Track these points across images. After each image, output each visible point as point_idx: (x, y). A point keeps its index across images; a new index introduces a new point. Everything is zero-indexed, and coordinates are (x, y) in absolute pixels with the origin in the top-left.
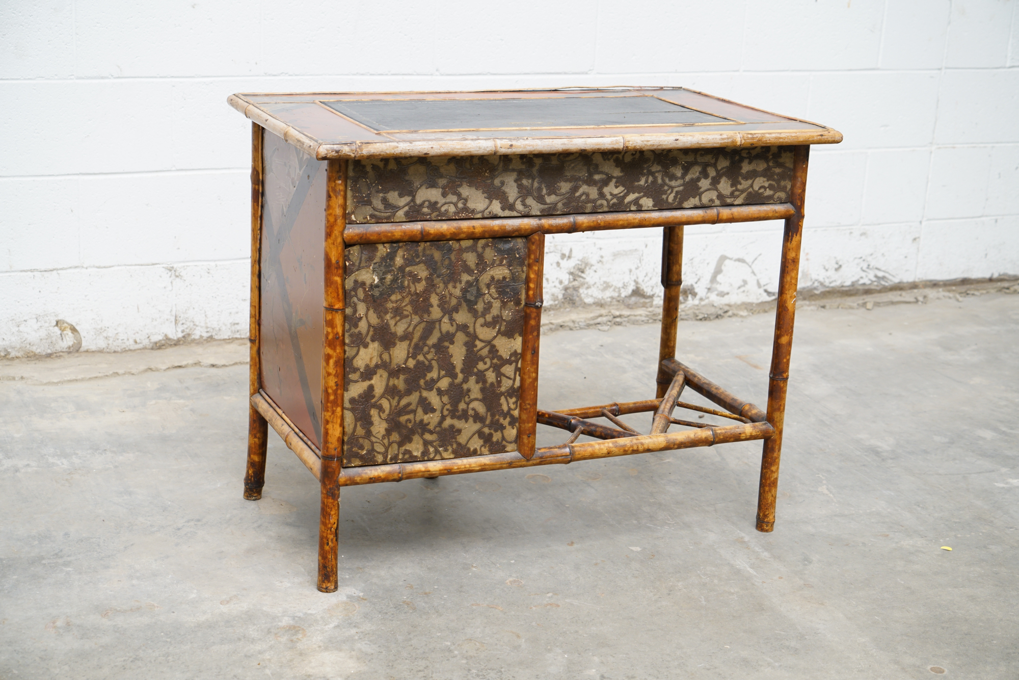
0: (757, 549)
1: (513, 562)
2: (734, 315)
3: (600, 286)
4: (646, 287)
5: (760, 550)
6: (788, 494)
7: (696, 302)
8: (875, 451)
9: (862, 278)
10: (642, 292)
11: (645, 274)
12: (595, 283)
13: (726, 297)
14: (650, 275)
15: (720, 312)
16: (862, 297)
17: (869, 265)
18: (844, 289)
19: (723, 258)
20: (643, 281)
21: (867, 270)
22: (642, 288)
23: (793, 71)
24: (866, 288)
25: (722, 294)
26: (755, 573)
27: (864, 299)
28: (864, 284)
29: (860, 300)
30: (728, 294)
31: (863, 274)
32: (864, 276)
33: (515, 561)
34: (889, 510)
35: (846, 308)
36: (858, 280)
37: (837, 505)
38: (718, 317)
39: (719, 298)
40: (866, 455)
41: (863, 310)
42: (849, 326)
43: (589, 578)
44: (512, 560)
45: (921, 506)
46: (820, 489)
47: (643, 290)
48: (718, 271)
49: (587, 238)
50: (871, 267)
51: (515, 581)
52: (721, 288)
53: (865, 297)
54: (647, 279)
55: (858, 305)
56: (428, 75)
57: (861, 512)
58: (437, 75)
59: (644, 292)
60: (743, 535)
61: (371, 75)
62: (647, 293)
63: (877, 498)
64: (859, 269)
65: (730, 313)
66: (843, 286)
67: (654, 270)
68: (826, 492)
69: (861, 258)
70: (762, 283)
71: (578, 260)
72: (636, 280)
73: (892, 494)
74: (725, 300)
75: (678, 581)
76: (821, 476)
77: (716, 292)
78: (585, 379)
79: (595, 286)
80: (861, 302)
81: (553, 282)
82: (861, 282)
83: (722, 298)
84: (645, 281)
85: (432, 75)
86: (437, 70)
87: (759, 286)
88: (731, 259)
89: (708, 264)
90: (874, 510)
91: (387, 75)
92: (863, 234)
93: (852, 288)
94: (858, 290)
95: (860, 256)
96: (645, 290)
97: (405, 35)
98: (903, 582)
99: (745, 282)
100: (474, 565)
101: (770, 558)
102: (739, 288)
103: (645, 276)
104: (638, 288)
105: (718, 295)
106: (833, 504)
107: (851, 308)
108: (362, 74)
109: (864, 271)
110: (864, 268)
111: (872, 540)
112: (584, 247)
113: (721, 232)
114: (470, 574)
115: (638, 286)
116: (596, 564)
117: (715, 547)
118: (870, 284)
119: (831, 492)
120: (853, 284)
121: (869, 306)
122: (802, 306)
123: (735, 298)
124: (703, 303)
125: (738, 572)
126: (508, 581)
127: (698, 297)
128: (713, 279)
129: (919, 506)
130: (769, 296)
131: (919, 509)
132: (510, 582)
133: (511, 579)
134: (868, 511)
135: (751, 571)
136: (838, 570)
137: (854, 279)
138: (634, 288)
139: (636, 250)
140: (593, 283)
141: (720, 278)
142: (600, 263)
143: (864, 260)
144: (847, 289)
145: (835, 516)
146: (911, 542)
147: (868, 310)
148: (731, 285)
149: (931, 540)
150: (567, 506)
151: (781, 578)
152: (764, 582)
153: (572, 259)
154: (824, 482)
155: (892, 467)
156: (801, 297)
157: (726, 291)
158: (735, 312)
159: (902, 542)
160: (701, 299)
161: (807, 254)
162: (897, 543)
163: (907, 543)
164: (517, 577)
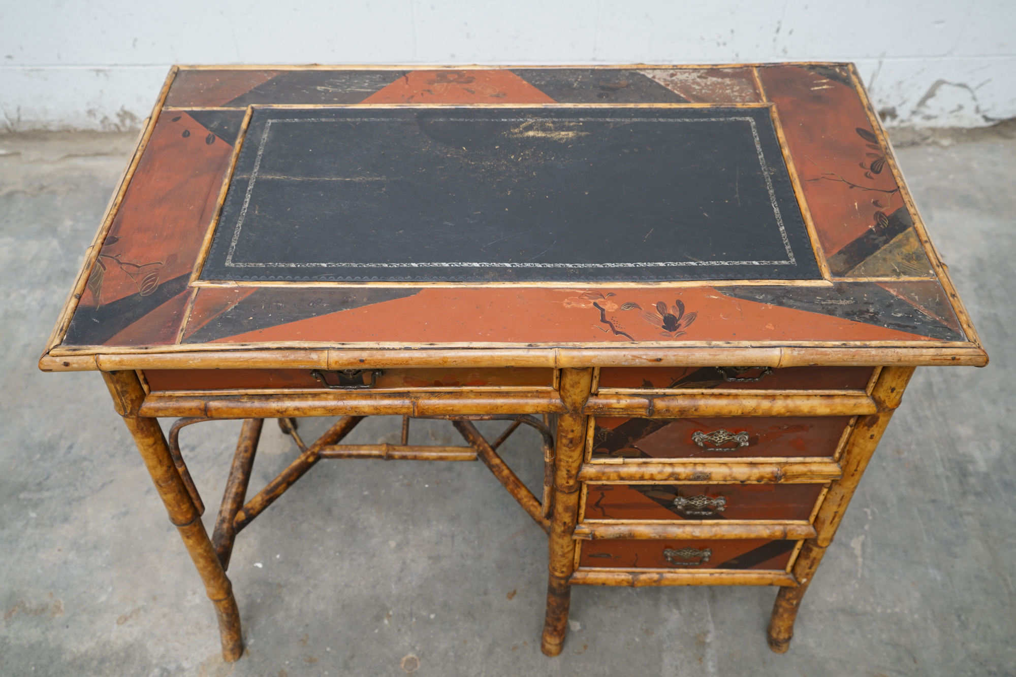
2: (935, 143)
7: (895, 123)
15: (918, 139)
19: (940, 83)
25: (929, 118)
38: (913, 144)
48: (930, 94)
52: (927, 112)
65: (930, 141)
70: (982, 108)
74: (931, 123)
87: (977, 110)
88: (949, 83)
99: (961, 107)
102: (952, 112)
123: (944, 122)
124: (903, 125)
127: (898, 119)
128: (922, 102)
141: (930, 102)
158: (937, 139)
160: (902, 121)
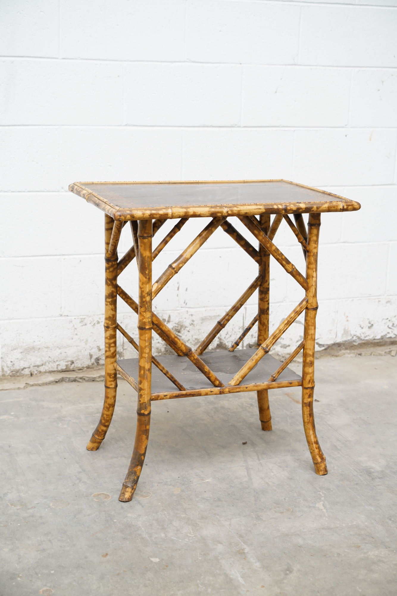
0: (252, 560)
1: (52, 572)
3: (192, 342)
4: (227, 342)
5: (254, 561)
6: (291, 509)
8: (368, 472)
9: (388, 333)
10: (224, 346)
11: (226, 333)
12: (189, 340)
13: (288, 348)
14: (230, 334)
16: (389, 347)
17: (393, 324)
18: (376, 341)
20: (225, 338)
21: (392, 327)
22: (224, 343)
23: (331, 186)
24: (392, 340)
26: (243, 583)
27: (390, 349)
28: (391, 337)
29: (387, 349)
30: (289, 346)
31: (390, 331)
32: (390, 332)
33: (55, 571)
34: (366, 523)
35: (376, 355)
36: (386, 335)
37: (327, 519)
39: (282, 349)
40: (361, 475)
41: (389, 356)
42: (376, 369)
43: (108, 587)
44: (52, 570)
45: (392, 519)
46: (317, 505)
47: (225, 344)
49: (182, 307)
50: (395, 325)
51: (47, 590)
53: (391, 346)
54: (227, 336)
55: (385, 352)
56: (56, 191)
57: (344, 525)
58: (62, 192)
59: (226, 346)
60: (245, 546)
61: (12, 192)
62: (228, 346)
63: (360, 513)
64: (386, 327)
66: (374, 339)
67: (233, 329)
68: (321, 507)
69: (388, 319)
71: (175, 323)
72: (220, 337)
73: (373, 509)
75: (179, 590)
76: (321, 493)
77: (280, 345)
78: (168, 413)
79: (189, 342)
80: (387, 350)
81: (157, 339)
82: (388, 336)
83: (284, 349)
84: (226, 338)
85: (58, 191)
86: (62, 188)
89: (273, 325)
90: (355, 523)
91: (24, 192)
92: (388, 302)
93: (381, 341)
94: (386, 342)
95: (386, 318)
96: (227, 344)
97: (37, 163)
98: (360, 591)
100: (21, 575)
101: (260, 568)
103: (226, 335)
104: (221, 343)
105: (281, 347)
106: (324, 518)
107: (380, 355)
108: (5, 192)
109: (390, 328)
110: (390, 326)
111: (346, 551)
112: (179, 314)
113: (282, 302)
114: (14, 584)
115: (222, 341)
116: (118, 574)
117: (219, 558)
118: (395, 338)
119: (325, 507)
120: (382, 338)
121: (393, 353)
122: (344, 354)
125: (229, 581)
126: (41, 590)
129: (390, 519)
130: (320, 347)
131: (390, 522)
132: (44, 591)
133: (45, 588)
134: (350, 524)
135: (241, 580)
136: (311, 579)
137: (383, 334)
138: (219, 343)
139: (219, 315)
140: (187, 340)
142: (192, 325)
143: (389, 321)
144: (378, 341)
145: (323, 529)
146: (377, 552)
147: (393, 356)
148: (291, 340)
149: (393, 551)
150: (115, 521)
151: (263, 587)
152: (248, 591)
153: (171, 323)
154: (323, 499)
155: (378, 485)
156: (344, 348)
157: (287, 344)
159: (369, 553)
161: (347, 317)
162: (365, 553)
163: (373, 553)
164: (50, 587)
